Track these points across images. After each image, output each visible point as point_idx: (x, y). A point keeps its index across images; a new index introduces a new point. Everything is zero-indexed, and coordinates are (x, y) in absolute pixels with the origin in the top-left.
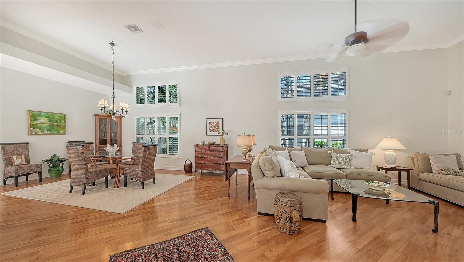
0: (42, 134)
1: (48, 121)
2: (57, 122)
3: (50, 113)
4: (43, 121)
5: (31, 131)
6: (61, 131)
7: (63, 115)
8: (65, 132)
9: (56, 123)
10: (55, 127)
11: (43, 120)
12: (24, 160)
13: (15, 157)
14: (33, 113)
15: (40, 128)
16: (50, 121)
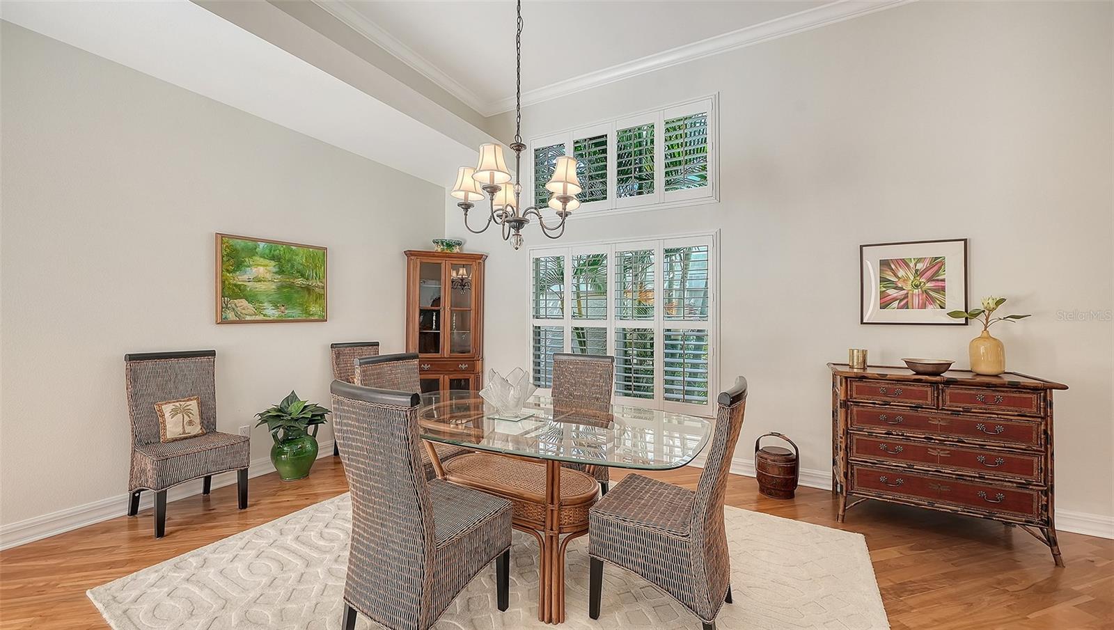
0: (258, 318)
1: (276, 273)
2: (303, 276)
3: (282, 243)
4: (260, 274)
5: (225, 307)
6: (314, 309)
7: (321, 252)
8: (325, 309)
9: (300, 281)
10: (298, 292)
11: (261, 269)
12: (197, 420)
13: (167, 409)
14: (231, 242)
15: (251, 298)
16: (281, 272)
